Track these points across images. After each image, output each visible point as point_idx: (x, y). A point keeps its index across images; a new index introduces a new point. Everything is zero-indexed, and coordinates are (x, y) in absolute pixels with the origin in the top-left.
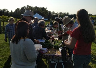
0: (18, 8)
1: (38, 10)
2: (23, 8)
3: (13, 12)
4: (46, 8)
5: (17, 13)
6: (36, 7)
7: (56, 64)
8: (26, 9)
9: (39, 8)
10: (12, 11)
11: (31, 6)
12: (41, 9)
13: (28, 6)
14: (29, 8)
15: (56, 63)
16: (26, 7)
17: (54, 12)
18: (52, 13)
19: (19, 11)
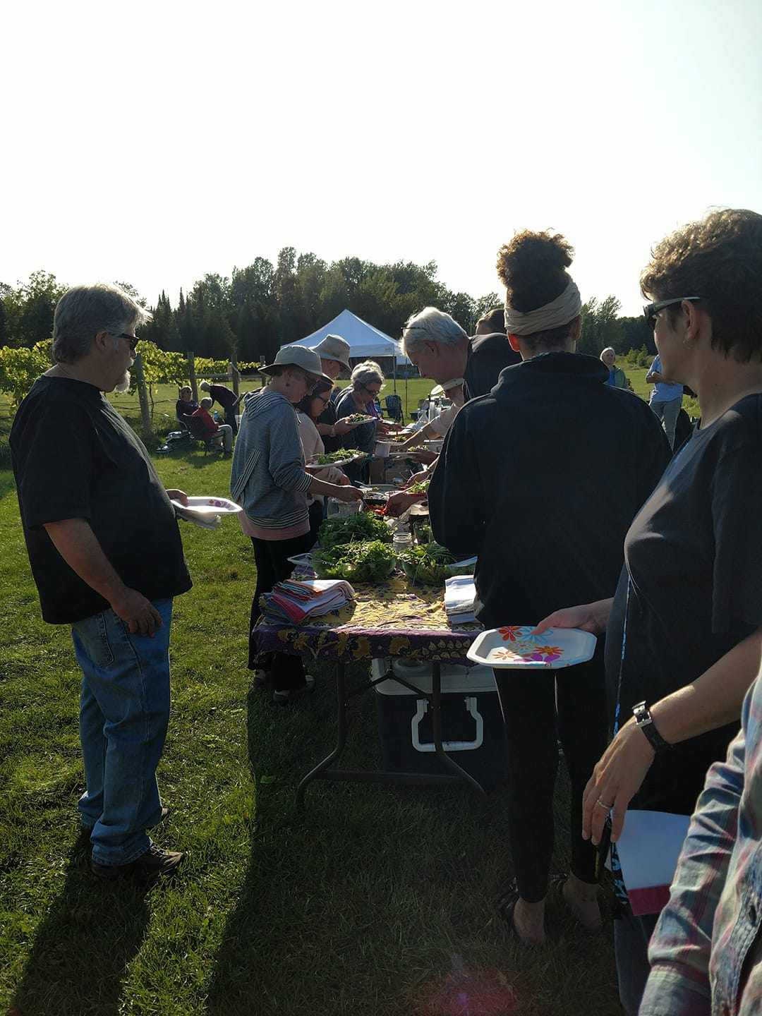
0: (209, 278)
1: (364, 287)
2: (250, 272)
3: (175, 305)
4: (432, 268)
5: (201, 310)
6: (352, 267)
7: (422, 706)
8: (271, 277)
9: (374, 270)
10: (164, 303)
11: (309, 257)
12: (388, 279)
13: (286, 255)
14: (294, 271)
15: (421, 695)
16: (276, 267)
17: (496, 302)
18: (482, 308)
19: (219, 298)
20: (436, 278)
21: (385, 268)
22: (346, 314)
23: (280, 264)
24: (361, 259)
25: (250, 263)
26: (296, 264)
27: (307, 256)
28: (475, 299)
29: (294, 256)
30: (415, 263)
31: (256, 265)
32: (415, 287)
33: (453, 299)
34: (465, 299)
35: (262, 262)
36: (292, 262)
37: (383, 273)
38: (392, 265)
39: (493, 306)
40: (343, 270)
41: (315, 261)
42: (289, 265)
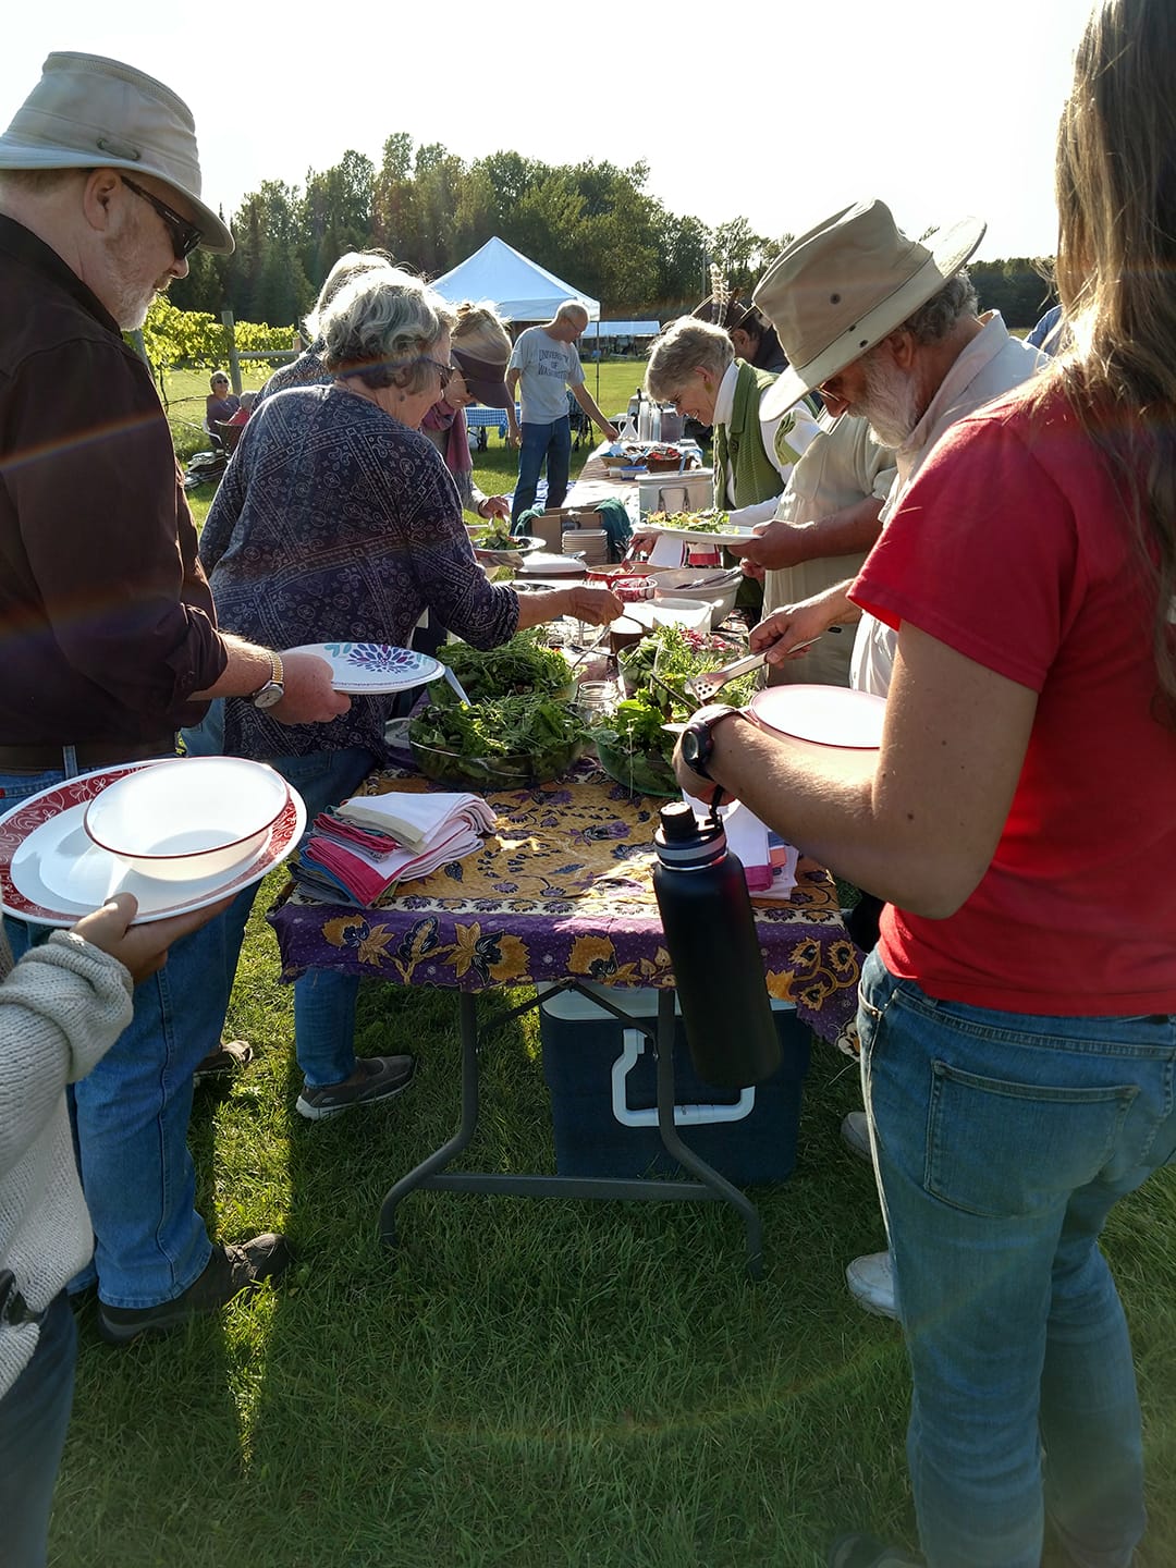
0: (268, 187)
1: (525, 202)
2: (337, 178)
4: (640, 171)
5: (256, 244)
6: (508, 168)
8: (371, 186)
9: (544, 175)
11: (435, 151)
12: (568, 190)
13: (396, 148)
14: (410, 175)
16: (379, 168)
17: (745, 233)
18: (722, 243)
19: (285, 223)
20: (645, 191)
21: (564, 171)
22: (495, 245)
23: (387, 162)
24: (523, 155)
25: (336, 161)
26: (413, 163)
27: (431, 150)
28: (712, 228)
29: (408, 148)
30: (612, 162)
31: (345, 165)
32: (612, 204)
33: (674, 226)
34: (695, 228)
35: (356, 159)
36: (405, 159)
37: (557, 179)
38: (574, 166)
39: (741, 240)
40: (493, 174)
41: (445, 157)
42: (401, 163)
